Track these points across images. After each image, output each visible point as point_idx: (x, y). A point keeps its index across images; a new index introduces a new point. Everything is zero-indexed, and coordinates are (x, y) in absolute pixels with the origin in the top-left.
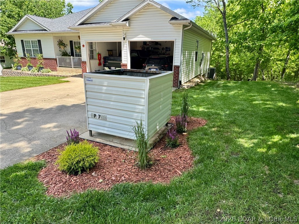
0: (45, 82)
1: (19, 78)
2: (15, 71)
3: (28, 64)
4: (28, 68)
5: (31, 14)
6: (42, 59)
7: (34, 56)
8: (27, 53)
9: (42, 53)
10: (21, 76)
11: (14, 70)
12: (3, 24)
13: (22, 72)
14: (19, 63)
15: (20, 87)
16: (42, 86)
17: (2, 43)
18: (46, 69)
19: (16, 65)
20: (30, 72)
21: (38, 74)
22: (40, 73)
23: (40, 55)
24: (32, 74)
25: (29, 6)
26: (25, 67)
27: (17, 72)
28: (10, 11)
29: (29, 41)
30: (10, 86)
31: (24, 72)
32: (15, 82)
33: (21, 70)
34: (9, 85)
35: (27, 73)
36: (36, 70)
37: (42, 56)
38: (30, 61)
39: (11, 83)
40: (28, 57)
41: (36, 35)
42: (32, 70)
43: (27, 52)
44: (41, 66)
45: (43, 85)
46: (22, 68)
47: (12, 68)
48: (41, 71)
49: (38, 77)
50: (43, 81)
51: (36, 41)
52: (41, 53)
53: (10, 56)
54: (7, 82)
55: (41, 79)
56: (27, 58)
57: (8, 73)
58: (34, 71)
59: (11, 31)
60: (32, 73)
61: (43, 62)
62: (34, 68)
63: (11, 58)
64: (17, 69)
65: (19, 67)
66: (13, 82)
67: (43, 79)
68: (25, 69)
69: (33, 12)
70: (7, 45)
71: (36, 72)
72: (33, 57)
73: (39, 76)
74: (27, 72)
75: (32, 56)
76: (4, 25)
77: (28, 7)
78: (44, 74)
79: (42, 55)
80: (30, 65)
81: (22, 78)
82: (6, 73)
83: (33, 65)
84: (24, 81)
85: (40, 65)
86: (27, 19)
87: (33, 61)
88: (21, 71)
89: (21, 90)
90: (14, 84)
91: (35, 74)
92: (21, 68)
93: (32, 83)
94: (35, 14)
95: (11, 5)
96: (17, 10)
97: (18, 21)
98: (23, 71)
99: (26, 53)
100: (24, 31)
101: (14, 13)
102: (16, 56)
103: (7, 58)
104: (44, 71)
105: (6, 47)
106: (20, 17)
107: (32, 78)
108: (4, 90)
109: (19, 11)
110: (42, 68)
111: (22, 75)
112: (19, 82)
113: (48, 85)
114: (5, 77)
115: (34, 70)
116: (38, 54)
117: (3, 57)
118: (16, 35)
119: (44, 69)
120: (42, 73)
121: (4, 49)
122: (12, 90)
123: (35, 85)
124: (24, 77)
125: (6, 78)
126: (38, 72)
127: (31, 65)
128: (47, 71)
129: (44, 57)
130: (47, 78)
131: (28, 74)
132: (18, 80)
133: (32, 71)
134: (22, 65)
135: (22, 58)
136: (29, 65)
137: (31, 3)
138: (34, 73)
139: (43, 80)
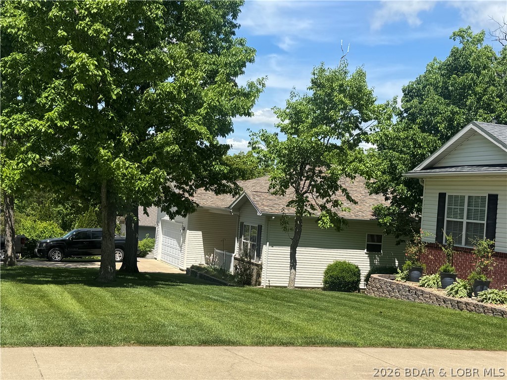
0: (488, 335)
1: (408, 309)
2: (402, 282)
3: (443, 267)
4: (442, 278)
5: (485, 119)
6: (490, 255)
7: (467, 243)
8: (448, 234)
9: (494, 237)
10: (417, 301)
11: (399, 279)
12: (404, 147)
13: (421, 288)
14: (418, 260)
15: (411, 341)
16: (478, 349)
17: (387, 199)
18: (496, 291)
19: (409, 265)
20: (443, 293)
21: (467, 304)
22: (475, 302)
23: (485, 243)
24: (450, 300)
25: (485, 98)
26: (433, 276)
27: (409, 287)
28: (430, 114)
29: (463, 198)
30: (384, 332)
31: (427, 290)
32: (399, 320)
33: (418, 281)
34: (382, 326)
35: (435, 295)
36: (465, 288)
37: (492, 246)
38: (451, 258)
39: (387, 322)
40: (449, 244)
41: (487, 179)
42: (451, 286)
43: (447, 229)
44: (484, 279)
45: (482, 349)
46: (425, 277)
47: (398, 273)
48: (481, 293)
49: (466, 313)
50: (483, 334)
51: (483, 198)
52: (491, 235)
53: (397, 237)
54: (377, 315)
55: (476, 321)
56: (444, 246)
57: (383, 286)
58: (457, 292)
59: (418, 169)
60: (451, 297)
61: (492, 264)
62: (459, 283)
63: (398, 243)
64: (408, 278)
65: (416, 273)
66: (393, 318)
67: (483, 323)
68: (431, 282)
69: (493, 111)
70: (399, 206)
71: (462, 297)
72: (463, 245)
73: (471, 311)
74: (435, 291)
75: (460, 243)
76: (405, 149)
77: (479, 99)
78: (488, 305)
79: (492, 242)
80: (450, 269)
81: (419, 311)
82: (378, 285)
83: (457, 270)
84: (422, 319)
85: (479, 273)
86: (472, 132)
87: (460, 258)
88: (418, 284)
89: (412, 351)
90: (395, 325)
91: (458, 302)
92: (422, 276)
93: (447, 334)
94: (498, 117)
95: (437, 97)
96: (449, 109)
97: (445, 138)
98: (423, 286)
99: (445, 233)
100: (453, 169)
101: (439, 119)
102: (416, 238)
103: (387, 242)
104: (489, 296)
105: (394, 211)
106: (454, 129)
107: (447, 314)
108: (368, 342)
109: (453, 113)
110: (484, 285)
111: (421, 297)
112: (409, 323)
113: (500, 350)
114: (372, 298)
115: (456, 288)
116: (482, 238)
117: (379, 238)
118: (431, 178)
119: (490, 291)
120: (482, 301)
121: (389, 214)
122: (388, 345)
123: (455, 341)
124: (425, 305)
125: (375, 302)
126: (470, 296)
127: (452, 269)
128: (498, 298)
129: (497, 249)
130: (495, 321)
131: (438, 298)
132: (407, 312)
133: (452, 289)
134: (424, 266)
135: (430, 246)
136: (445, 271)
137: (492, 87)
138: (457, 299)
139: (482, 328)
